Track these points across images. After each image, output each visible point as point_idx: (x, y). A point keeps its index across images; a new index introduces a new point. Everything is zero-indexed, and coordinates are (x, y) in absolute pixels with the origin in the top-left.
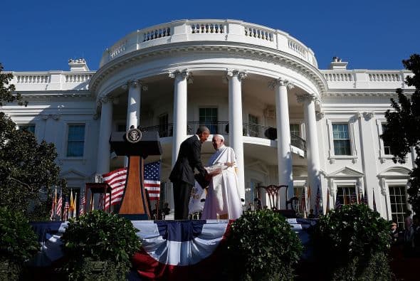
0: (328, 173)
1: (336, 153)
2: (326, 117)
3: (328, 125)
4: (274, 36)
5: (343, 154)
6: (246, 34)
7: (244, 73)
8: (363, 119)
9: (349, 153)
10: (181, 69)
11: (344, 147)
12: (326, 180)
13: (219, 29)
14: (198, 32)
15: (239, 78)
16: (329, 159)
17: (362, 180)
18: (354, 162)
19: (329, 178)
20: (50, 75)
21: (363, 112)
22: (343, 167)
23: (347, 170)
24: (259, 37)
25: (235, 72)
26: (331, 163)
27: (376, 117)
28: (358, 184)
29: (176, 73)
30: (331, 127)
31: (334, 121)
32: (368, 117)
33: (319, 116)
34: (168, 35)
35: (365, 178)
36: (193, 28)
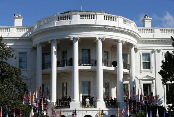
0: (139, 78)
1: (144, 68)
2: (139, 51)
3: (140, 55)
4: (117, 18)
5: (147, 68)
6: (104, 19)
7: (104, 39)
8: (156, 52)
9: (149, 68)
10: (76, 36)
11: (147, 65)
12: (139, 81)
13: (93, 17)
14: (83, 18)
15: (101, 40)
16: (140, 71)
17: (154, 81)
18: (151, 73)
19: (139, 80)
20: (9, 28)
21: (156, 49)
22: (146, 75)
23: (148, 76)
24: (110, 20)
25: (100, 38)
26: (141, 73)
27: (162, 51)
28: (153, 83)
29: (74, 38)
30: (142, 55)
31: (143, 53)
32: (159, 51)
33: (136, 50)
34: (70, 19)
35: (156, 81)
36: (81, 16)
